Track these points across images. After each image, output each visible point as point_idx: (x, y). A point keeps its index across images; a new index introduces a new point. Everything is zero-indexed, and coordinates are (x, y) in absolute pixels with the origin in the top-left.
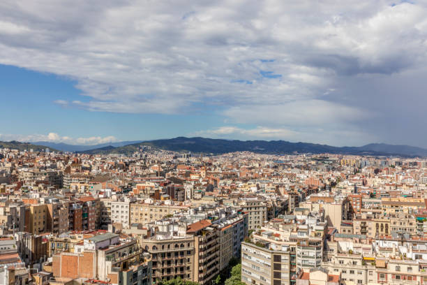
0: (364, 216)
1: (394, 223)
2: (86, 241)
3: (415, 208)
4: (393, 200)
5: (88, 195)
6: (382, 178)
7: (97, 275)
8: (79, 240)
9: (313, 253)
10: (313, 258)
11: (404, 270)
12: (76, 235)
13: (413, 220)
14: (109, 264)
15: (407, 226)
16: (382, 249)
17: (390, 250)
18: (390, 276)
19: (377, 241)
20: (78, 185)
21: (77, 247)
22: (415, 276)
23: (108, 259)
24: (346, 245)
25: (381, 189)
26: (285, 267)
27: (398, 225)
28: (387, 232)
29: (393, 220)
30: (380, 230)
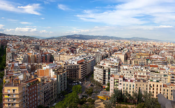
0: (131, 59)
2: (47, 66)
3: (146, 56)
4: (140, 54)
5: (47, 52)
6: (137, 47)
7: (50, 76)
8: (44, 65)
9: (115, 69)
10: (115, 71)
11: (142, 74)
12: (44, 64)
13: (145, 60)
14: (54, 72)
15: (144, 62)
16: (136, 68)
18: (138, 76)
19: (134, 66)
20: (44, 49)
21: (44, 67)
22: (145, 76)
23: (53, 71)
24: (125, 67)
25: (136, 51)
26: (107, 73)
27: (141, 61)
28: (137, 63)
29: (139, 60)
30: (135, 63)
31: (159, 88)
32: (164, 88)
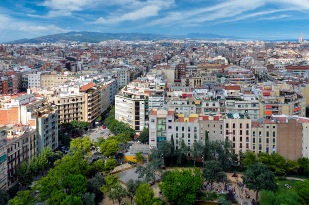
0: (187, 76)
1: (205, 79)
2: (13, 101)
3: (216, 70)
4: (204, 66)
5: (12, 71)
6: (197, 53)
7: (21, 121)
8: (6, 100)
9: (158, 99)
10: (158, 102)
11: (211, 105)
12: (5, 97)
13: (215, 77)
14: (29, 114)
15: (212, 80)
16: (198, 94)
17: (203, 94)
18: (203, 110)
19: (195, 90)
20: (5, 64)
21: (6, 105)
22: (217, 108)
23: (28, 111)
24: (177, 94)
25: (197, 59)
26: (142, 108)
27: (207, 80)
28: (200, 83)
29: (203, 77)
30: (196, 83)
31: (244, 130)
32: (255, 129)
